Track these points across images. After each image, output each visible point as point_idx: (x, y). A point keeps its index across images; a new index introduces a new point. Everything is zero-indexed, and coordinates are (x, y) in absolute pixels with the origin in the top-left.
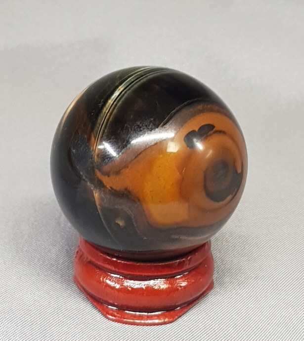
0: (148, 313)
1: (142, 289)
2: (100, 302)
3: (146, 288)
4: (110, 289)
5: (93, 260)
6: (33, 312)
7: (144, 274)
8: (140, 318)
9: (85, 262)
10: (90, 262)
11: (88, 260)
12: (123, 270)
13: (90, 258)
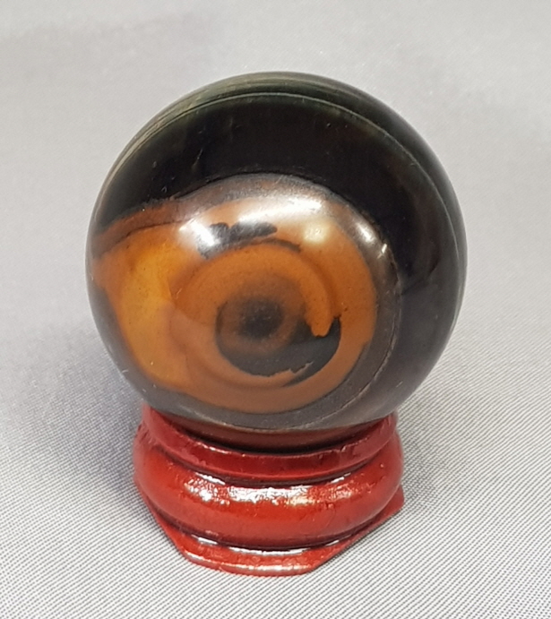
0: (263, 551)
1: (250, 503)
2: (175, 526)
3: (258, 502)
4: (191, 501)
5: (164, 444)
6: (66, 544)
7: (254, 476)
8: (248, 560)
9: (150, 448)
10: (159, 448)
11: (155, 444)
12: (216, 466)
13: (159, 440)
